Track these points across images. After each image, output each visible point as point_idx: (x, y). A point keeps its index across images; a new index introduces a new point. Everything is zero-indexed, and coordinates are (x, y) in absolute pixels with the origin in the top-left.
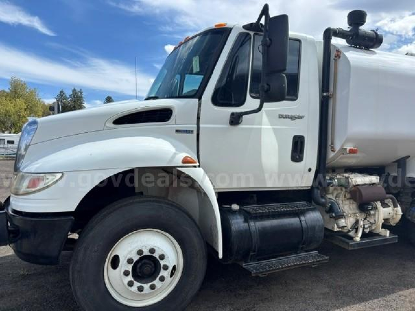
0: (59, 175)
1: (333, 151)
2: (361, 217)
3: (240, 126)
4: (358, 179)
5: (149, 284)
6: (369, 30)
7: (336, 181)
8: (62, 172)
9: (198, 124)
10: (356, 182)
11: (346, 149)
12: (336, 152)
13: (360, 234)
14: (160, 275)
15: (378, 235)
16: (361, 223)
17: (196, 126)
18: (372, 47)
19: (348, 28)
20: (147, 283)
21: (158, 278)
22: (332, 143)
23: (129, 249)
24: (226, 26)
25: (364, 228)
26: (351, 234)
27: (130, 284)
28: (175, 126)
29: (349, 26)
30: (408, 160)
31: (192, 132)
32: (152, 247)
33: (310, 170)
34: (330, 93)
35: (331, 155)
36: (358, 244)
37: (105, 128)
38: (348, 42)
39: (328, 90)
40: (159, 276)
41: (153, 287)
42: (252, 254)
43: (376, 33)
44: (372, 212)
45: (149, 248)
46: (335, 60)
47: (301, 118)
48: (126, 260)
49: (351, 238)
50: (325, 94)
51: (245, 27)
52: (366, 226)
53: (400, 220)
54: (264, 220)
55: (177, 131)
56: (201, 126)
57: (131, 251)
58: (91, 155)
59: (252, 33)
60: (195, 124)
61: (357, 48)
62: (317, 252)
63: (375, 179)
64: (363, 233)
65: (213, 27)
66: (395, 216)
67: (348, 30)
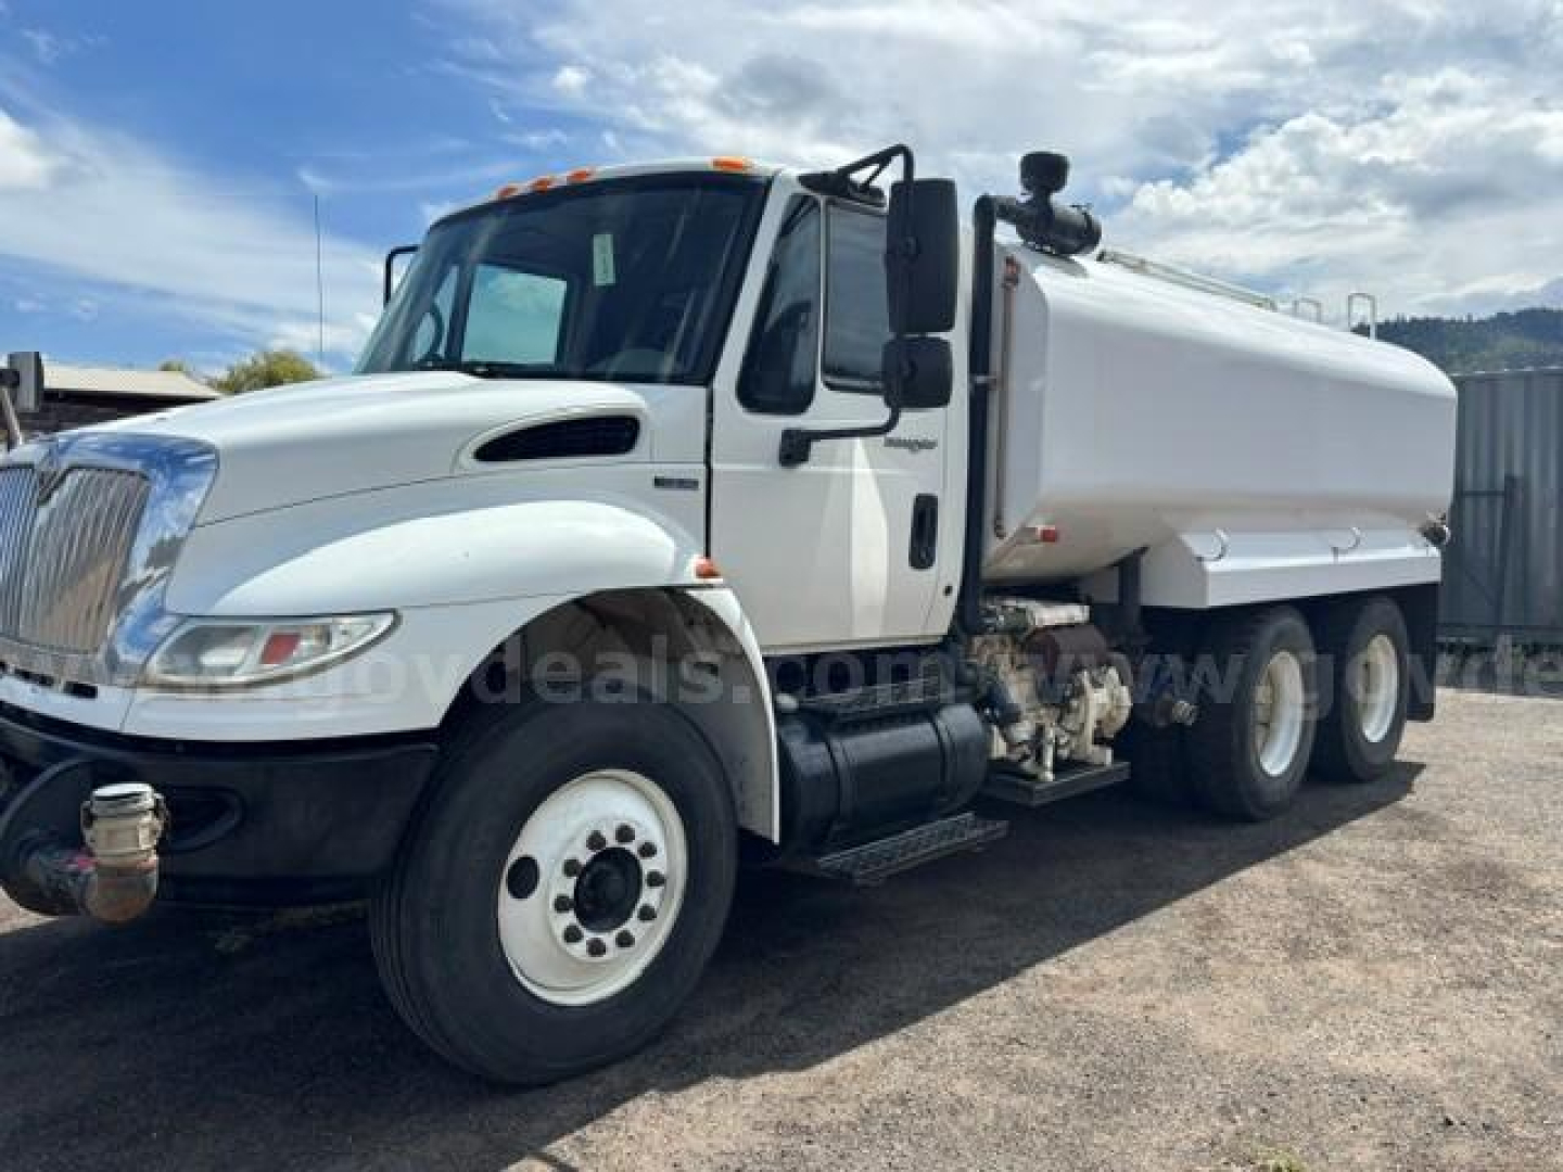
0: (385, 622)
1: (1001, 536)
2: (1047, 717)
3: (804, 468)
4: (1048, 615)
5: (615, 933)
6: (1069, 204)
7: (1002, 619)
8: (393, 611)
9: (708, 463)
10: (1041, 620)
11: (1034, 530)
12: (1007, 539)
13: (1049, 762)
14: (642, 901)
15: (1083, 764)
16: (1051, 734)
17: (703, 467)
18: (1076, 251)
19: (1023, 194)
20: (608, 929)
21: (635, 914)
22: (998, 517)
23: (563, 834)
24: (749, 171)
25: (1057, 747)
26: (1028, 765)
27: (572, 935)
28: (650, 466)
29: (1025, 192)
30: (1144, 559)
31: (693, 484)
32: (625, 822)
33: (948, 590)
34: (992, 377)
35: (993, 546)
36: (1052, 789)
37: (457, 472)
38: (1021, 233)
39: (986, 372)
40: (639, 906)
41: (625, 941)
42: (836, 827)
43: (1086, 215)
44: (1074, 703)
45: (616, 824)
46: (1007, 290)
47: (929, 445)
48: (560, 866)
49: (1034, 778)
50: (981, 379)
51: (805, 180)
52: (1063, 741)
53: (1129, 722)
54: (862, 733)
55: (659, 482)
56: (715, 466)
57: (572, 840)
58: (467, 555)
59: (822, 199)
60: (699, 463)
61: (1041, 251)
62: (969, 815)
63: (1076, 613)
64: (1056, 759)
65: (706, 165)
66: (1114, 713)
67: (1023, 200)
